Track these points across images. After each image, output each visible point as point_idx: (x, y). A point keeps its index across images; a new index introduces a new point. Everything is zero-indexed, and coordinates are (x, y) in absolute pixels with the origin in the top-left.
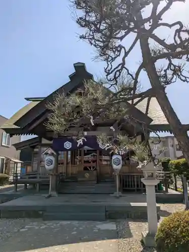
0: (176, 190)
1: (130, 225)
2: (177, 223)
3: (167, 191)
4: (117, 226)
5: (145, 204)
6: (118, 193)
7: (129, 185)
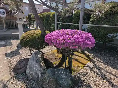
0: (34, 28)
1: (12, 42)
2: (28, 34)
3: (29, 28)
4: (5, 43)
5: (18, 33)
6: (5, 29)
7: (11, 26)
